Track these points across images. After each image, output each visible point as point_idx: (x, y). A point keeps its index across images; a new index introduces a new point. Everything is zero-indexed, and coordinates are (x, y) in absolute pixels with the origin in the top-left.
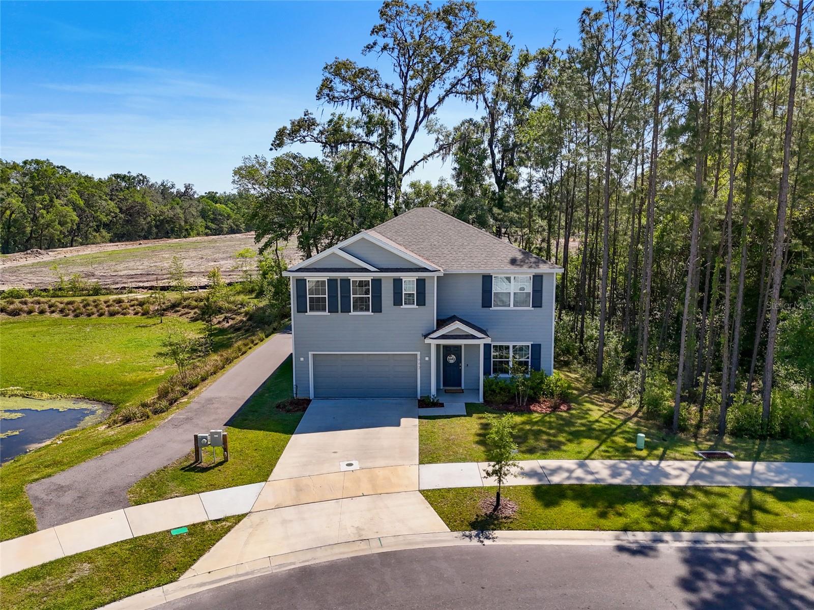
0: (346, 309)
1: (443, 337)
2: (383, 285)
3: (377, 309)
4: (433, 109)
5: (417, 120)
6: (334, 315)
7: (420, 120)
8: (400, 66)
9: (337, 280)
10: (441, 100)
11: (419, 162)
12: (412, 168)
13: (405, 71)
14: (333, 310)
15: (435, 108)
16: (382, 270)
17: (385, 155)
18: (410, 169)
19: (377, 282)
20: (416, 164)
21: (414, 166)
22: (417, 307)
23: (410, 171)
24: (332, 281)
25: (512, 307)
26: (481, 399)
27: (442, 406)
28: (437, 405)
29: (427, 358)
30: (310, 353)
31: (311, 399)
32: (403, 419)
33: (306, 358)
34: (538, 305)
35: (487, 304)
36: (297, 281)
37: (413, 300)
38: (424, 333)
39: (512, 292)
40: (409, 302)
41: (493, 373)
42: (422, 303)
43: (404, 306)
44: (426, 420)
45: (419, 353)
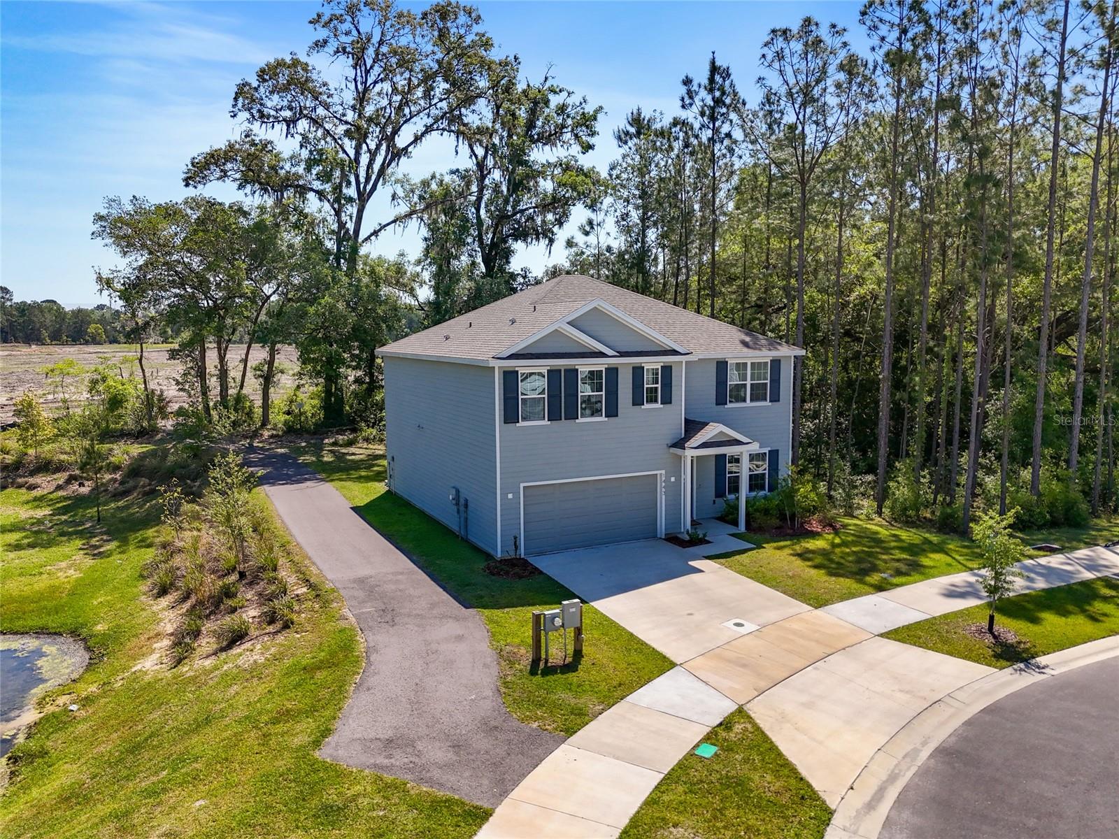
0: (572, 415)
1: (705, 445)
2: (620, 376)
3: (612, 412)
4: (406, 149)
5: (384, 164)
6: (556, 424)
8: (356, 82)
9: (560, 370)
10: (417, 139)
11: (388, 224)
12: (375, 233)
14: (554, 416)
15: (410, 149)
16: (623, 354)
17: (337, 212)
18: (372, 235)
19: (613, 372)
20: (383, 227)
21: (380, 230)
22: (662, 406)
23: (373, 238)
24: (553, 373)
25: (748, 403)
26: (742, 527)
27: (709, 542)
28: (703, 541)
29: (673, 479)
30: (522, 485)
31: (522, 556)
32: (691, 563)
33: (516, 494)
34: (775, 398)
35: (721, 401)
36: (505, 373)
37: (656, 397)
38: (670, 442)
39: (749, 382)
40: (653, 400)
41: (729, 493)
42: (667, 400)
43: (646, 406)
44: (722, 560)
45: (663, 472)
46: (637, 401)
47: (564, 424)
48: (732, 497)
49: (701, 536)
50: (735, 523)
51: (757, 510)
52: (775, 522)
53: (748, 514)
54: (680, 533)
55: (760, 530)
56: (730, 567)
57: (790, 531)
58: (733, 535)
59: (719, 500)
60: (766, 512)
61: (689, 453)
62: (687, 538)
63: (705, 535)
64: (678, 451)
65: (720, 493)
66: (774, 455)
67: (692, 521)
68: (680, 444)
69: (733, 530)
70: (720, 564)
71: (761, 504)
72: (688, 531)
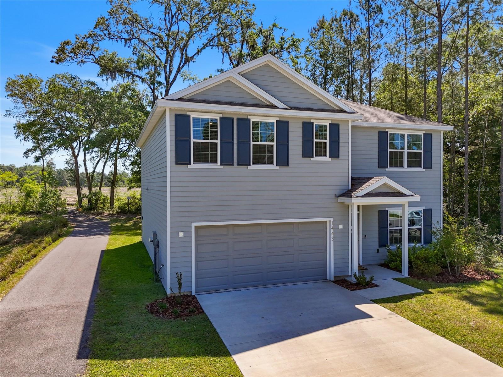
0: (243, 161)
2: (291, 129)
3: (284, 161)
5: (180, 65)
6: (228, 168)
7: (182, 64)
9: (232, 119)
10: (199, 52)
13: (169, 26)
14: (227, 161)
15: (195, 57)
17: (153, 91)
19: (283, 125)
22: (330, 159)
24: (226, 121)
25: (406, 168)
26: (405, 273)
27: (376, 286)
28: (369, 285)
29: (341, 227)
30: (194, 225)
31: (193, 293)
32: (357, 306)
33: (188, 233)
34: (428, 165)
35: (382, 164)
36: (177, 116)
37: (325, 151)
38: (337, 193)
39: (406, 151)
40: (321, 153)
41: (391, 243)
42: (335, 154)
43: (315, 159)
44: (391, 305)
45: (332, 219)
46: (307, 153)
47: (235, 170)
48: (394, 247)
49: (368, 279)
50: (398, 269)
51: (417, 258)
52: (437, 269)
53: (410, 262)
54: (348, 276)
55: (422, 275)
56: (401, 313)
57: (452, 278)
58: (397, 279)
59: (382, 250)
60: (426, 260)
61: (356, 201)
62: (354, 281)
63: (372, 279)
64: (345, 200)
65: (382, 244)
66: (428, 213)
67: (359, 266)
68: (347, 194)
69: (397, 275)
70: (390, 309)
71: (422, 253)
72: (355, 275)
